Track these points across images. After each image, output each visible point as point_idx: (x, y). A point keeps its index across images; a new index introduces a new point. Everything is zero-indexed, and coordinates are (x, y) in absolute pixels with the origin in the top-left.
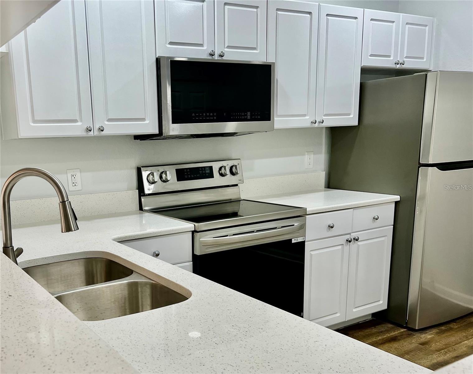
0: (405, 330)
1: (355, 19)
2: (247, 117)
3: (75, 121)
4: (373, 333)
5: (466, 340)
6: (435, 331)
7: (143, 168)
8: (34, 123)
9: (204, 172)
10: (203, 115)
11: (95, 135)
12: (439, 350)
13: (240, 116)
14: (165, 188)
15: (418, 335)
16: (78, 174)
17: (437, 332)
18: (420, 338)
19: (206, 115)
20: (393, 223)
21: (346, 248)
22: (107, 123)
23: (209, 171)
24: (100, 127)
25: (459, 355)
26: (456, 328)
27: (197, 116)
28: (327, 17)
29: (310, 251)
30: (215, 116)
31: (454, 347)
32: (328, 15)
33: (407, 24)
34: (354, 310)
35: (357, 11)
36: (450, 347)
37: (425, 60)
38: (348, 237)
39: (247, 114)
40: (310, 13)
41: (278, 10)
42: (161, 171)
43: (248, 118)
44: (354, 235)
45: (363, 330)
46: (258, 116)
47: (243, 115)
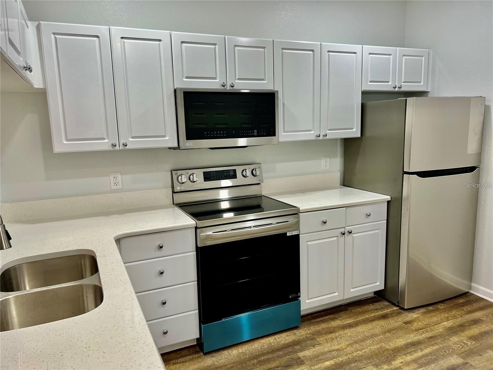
0: (397, 308)
1: (355, 54)
3: (104, 139)
4: (369, 310)
5: (446, 322)
6: (422, 310)
7: (174, 171)
8: (67, 141)
9: (228, 174)
10: (214, 133)
11: (120, 149)
12: (417, 330)
13: (247, 133)
14: (193, 187)
15: (406, 313)
16: (119, 177)
17: (424, 312)
18: (406, 317)
20: (386, 219)
21: (342, 239)
22: (131, 139)
23: (233, 173)
24: (124, 143)
25: (433, 336)
26: (442, 309)
27: (209, 134)
28: (329, 53)
29: (307, 242)
30: (225, 134)
31: (432, 328)
32: (328, 51)
33: (404, 55)
34: (352, 290)
35: (357, 48)
36: (429, 327)
37: (422, 84)
38: (342, 230)
39: (254, 132)
40: (313, 51)
41: (283, 49)
42: (190, 174)
43: (255, 135)
44: (348, 228)
45: (362, 307)
46: (264, 133)
47: (250, 133)
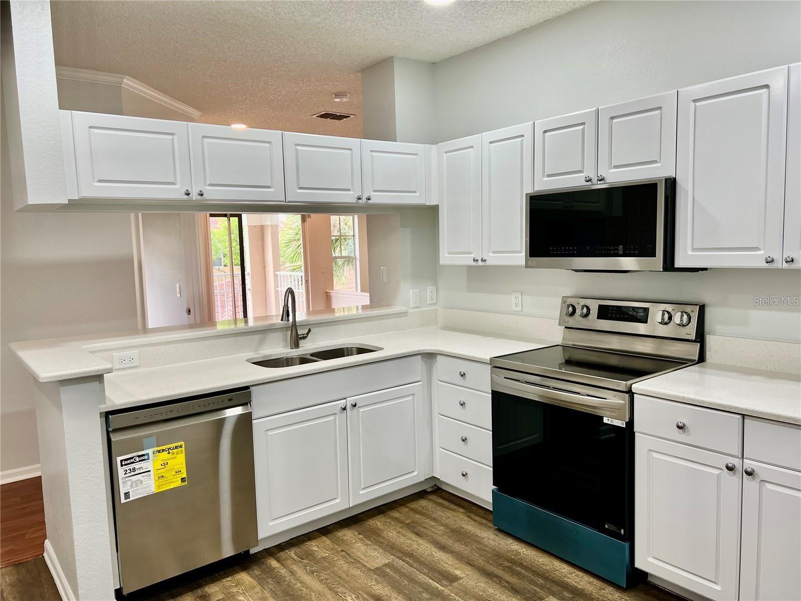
2: (618, 252)
9: (635, 313)
10: (561, 249)
13: (608, 250)
16: (519, 297)
19: (565, 249)
23: (643, 313)
27: (555, 250)
30: (575, 250)
39: (618, 248)
42: (581, 304)
43: (620, 253)
46: (635, 251)
47: (612, 250)
